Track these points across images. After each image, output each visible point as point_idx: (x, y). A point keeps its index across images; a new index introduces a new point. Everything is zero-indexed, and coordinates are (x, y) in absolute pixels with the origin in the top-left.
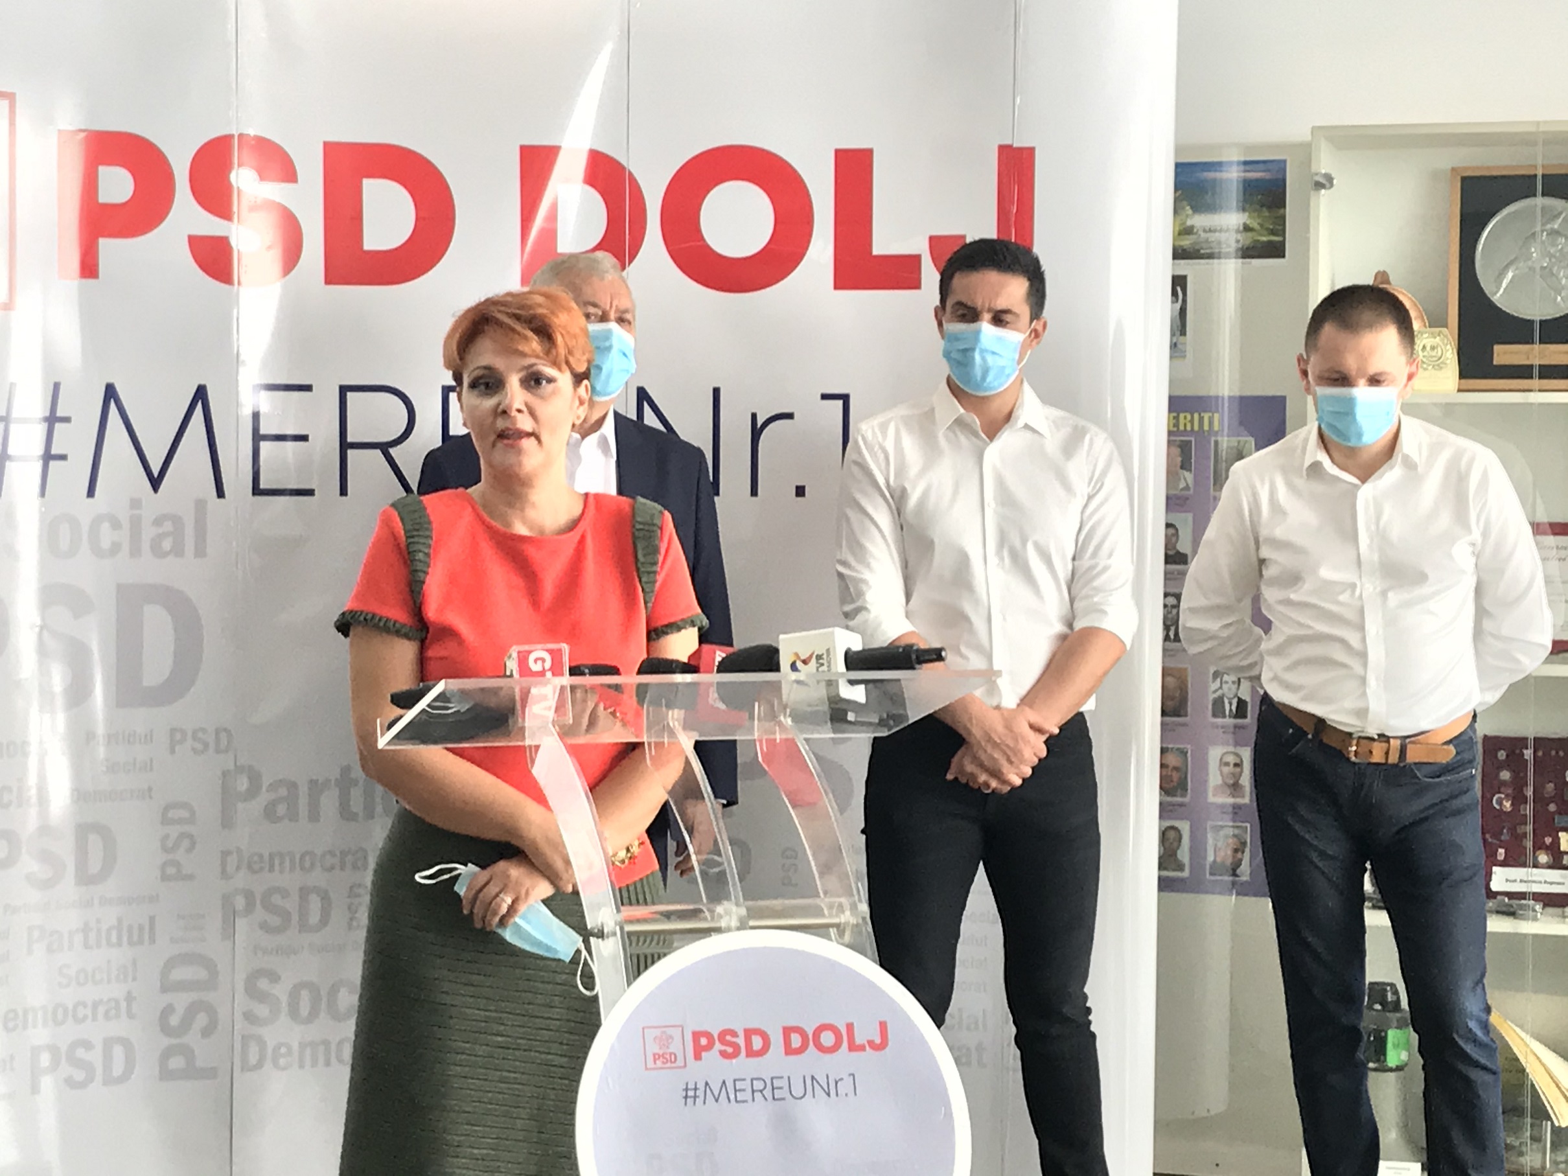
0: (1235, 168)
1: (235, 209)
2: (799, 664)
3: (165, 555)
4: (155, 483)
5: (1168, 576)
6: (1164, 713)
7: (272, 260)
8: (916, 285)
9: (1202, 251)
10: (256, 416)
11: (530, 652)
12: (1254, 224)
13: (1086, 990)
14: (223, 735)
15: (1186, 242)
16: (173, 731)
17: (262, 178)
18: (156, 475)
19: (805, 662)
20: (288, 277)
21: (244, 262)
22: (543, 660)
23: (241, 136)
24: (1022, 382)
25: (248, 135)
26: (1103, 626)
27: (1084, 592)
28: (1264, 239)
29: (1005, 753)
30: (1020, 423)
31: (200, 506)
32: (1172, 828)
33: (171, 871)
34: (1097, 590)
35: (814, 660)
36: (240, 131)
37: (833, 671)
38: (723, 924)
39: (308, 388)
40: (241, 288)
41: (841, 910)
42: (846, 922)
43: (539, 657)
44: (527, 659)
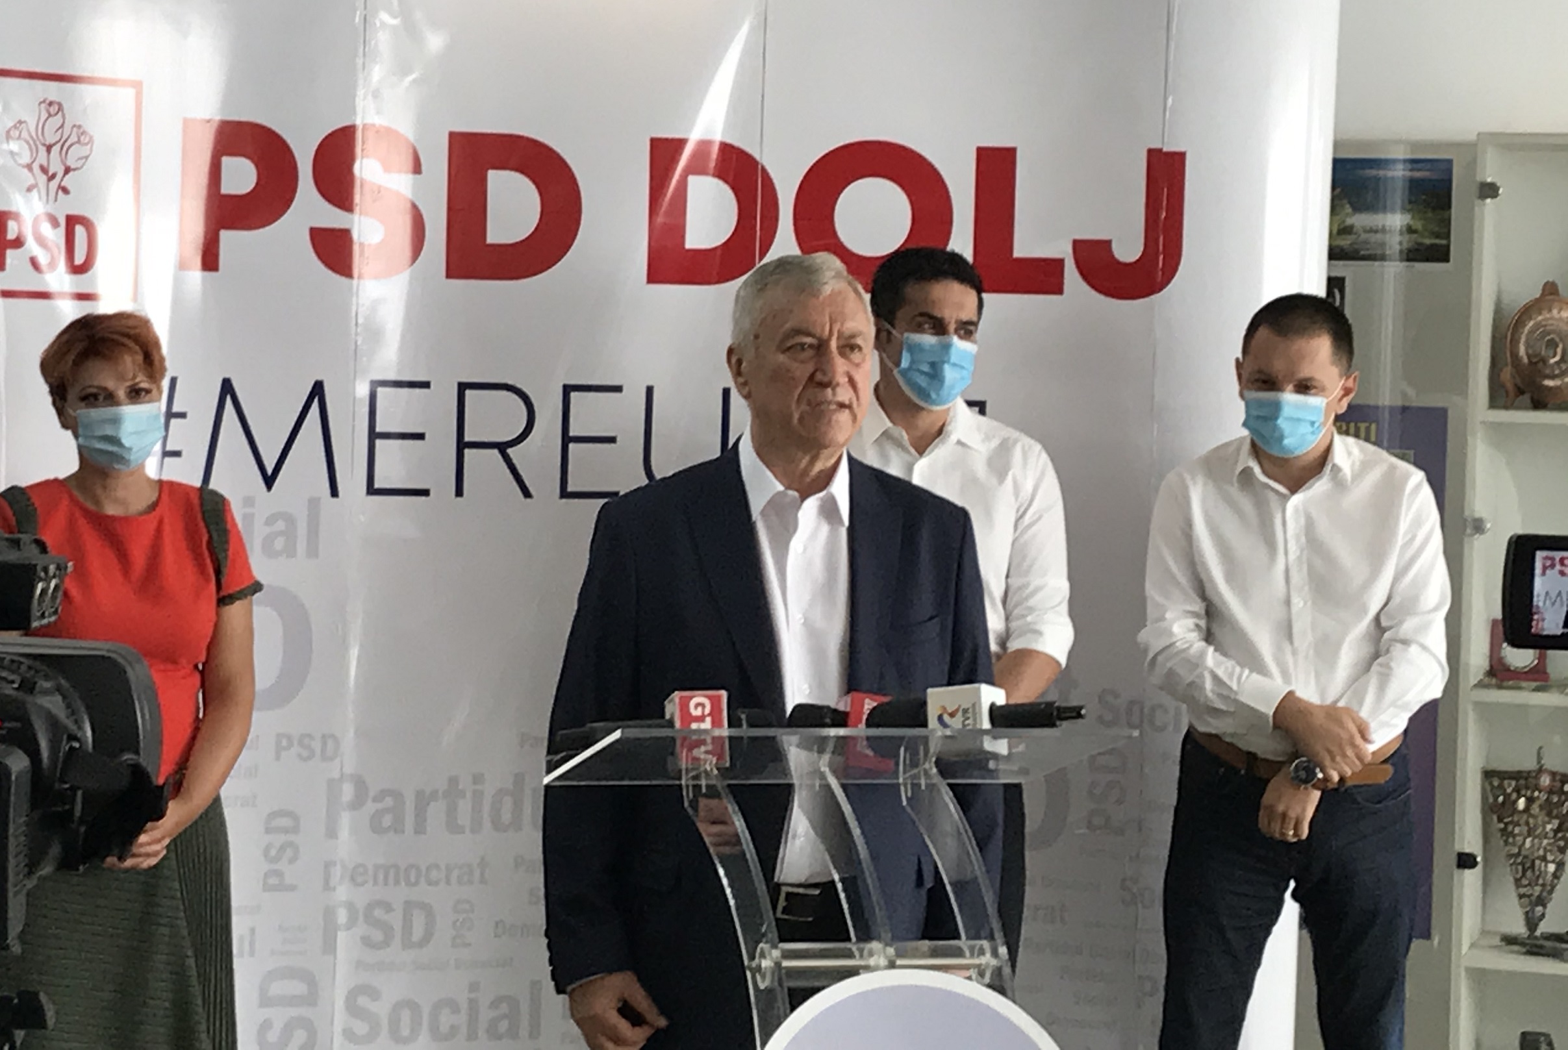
0: (1400, 166)
1: (357, 200)
2: (946, 718)
3: (276, 554)
4: (269, 481)
8: (1058, 290)
9: (1362, 253)
10: (373, 412)
11: (691, 698)
12: (1418, 225)
14: (330, 743)
15: (1345, 242)
16: (279, 736)
17: (388, 168)
18: (270, 471)
19: (952, 715)
20: (413, 267)
21: (366, 252)
22: (703, 705)
23: (365, 126)
25: (373, 125)
26: (1039, 647)
27: (1017, 612)
28: (1428, 241)
31: (314, 504)
33: (273, 881)
34: (1031, 609)
35: (960, 714)
36: (365, 122)
37: (978, 726)
38: (872, 962)
39: (426, 385)
40: (362, 282)
41: (982, 952)
42: (987, 963)
43: (699, 702)
44: (688, 706)
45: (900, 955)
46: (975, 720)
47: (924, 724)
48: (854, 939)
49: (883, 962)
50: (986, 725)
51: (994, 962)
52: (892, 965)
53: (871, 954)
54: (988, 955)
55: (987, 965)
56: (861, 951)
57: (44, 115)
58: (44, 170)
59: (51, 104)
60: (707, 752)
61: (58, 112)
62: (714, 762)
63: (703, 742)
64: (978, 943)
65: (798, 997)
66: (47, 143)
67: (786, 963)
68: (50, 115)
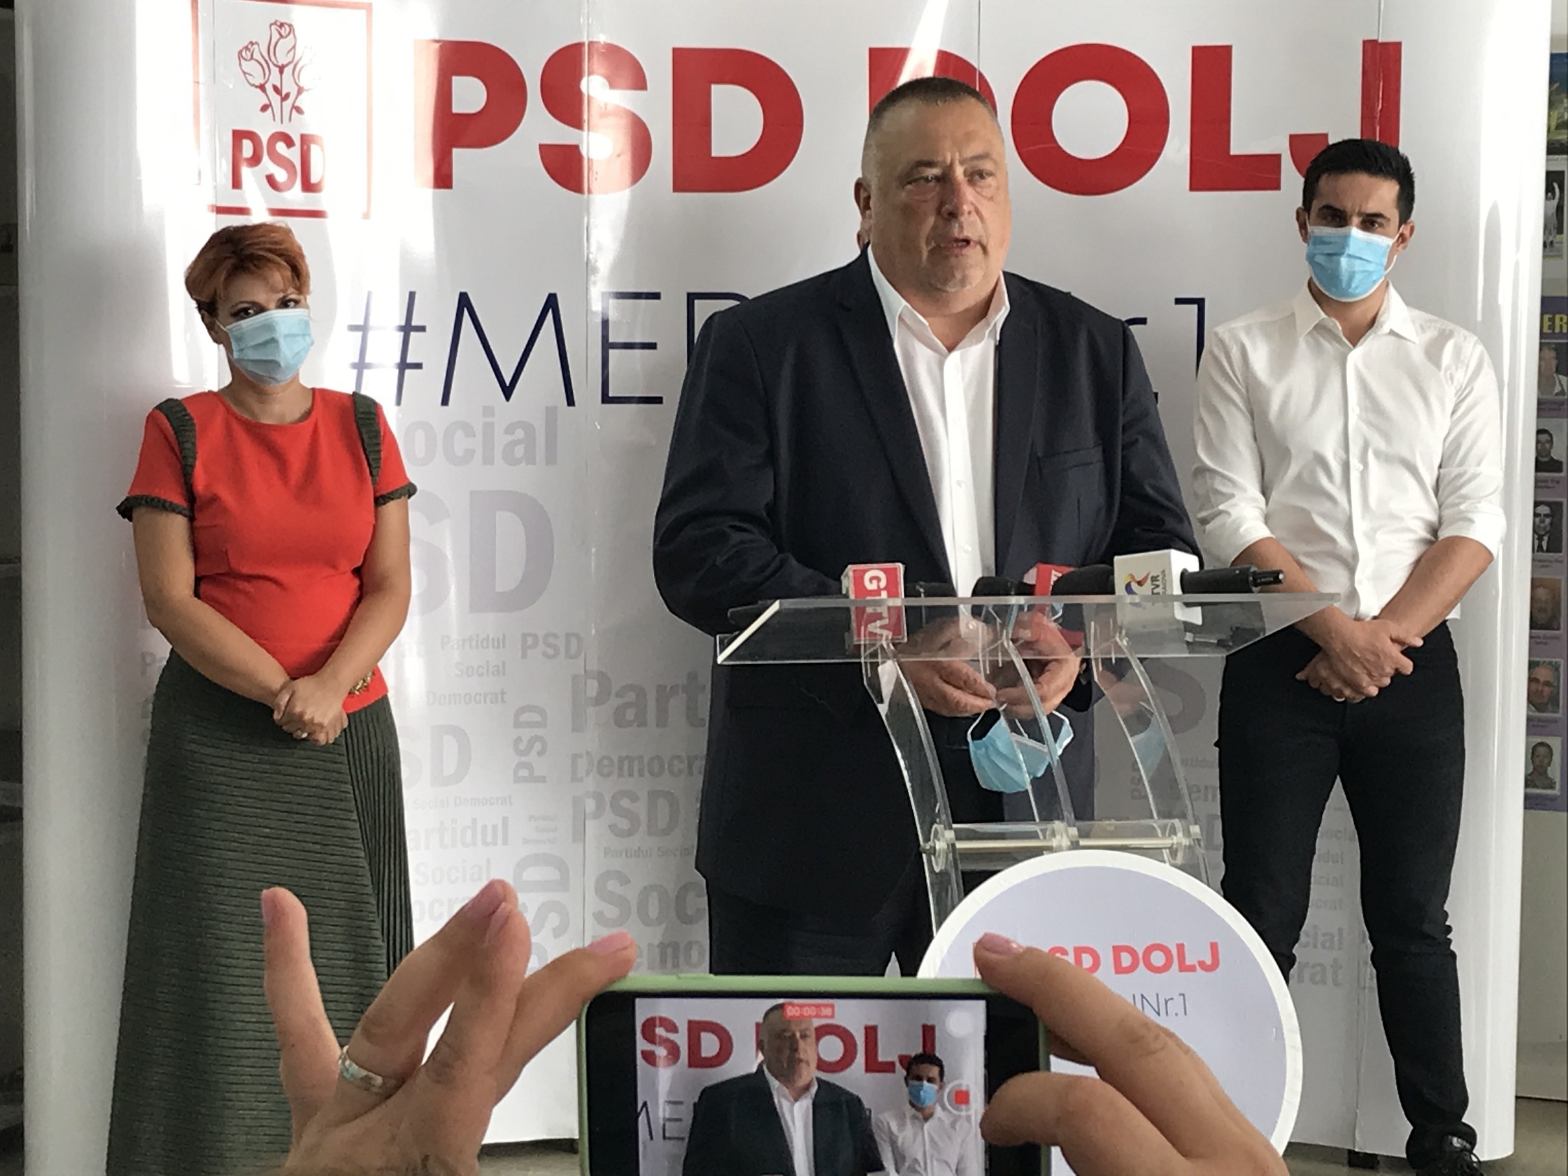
1: (585, 117)
2: (1134, 586)
3: (517, 462)
4: (507, 391)
5: (1539, 484)
6: (1533, 625)
7: (623, 165)
8: (1275, 185)
10: (605, 323)
11: (865, 571)
13: (1446, 908)
14: (574, 641)
16: (524, 636)
17: (612, 85)
18: (508, 383)
19: (1140, 583)
20: (637, 185)
21: (595, 168)
22: (878, 579)
23: (591, 44)
24: (1387, 285)
25: (599, 42)
26: (1471, 535)
27: (1449, 500)
29: (1365, 668)
30: (1386, 329)
31: (551, 414)
32: (1542, 744)
33: (524, 773)
34: (1465, 498)
35: (1149, 581)
36: (591, 39)
37: (1168, 593)
38: (1054, 843)
39: (656, 296)
40: (591, 196)
41: (1173, 832)
42: (1178, 843)
43: (874, 576)
44: (862, 578)
45: (1084, 834)
46: (1164, 588)
47: (1113, 592)
48: (1037, 820)
49: (1066, 842)
50: (1177, 590)
51: (1186, 842)
52: (1075, 846)
53: (1053, 835)
54: (1180, 834)
55: (1179, 844)
56: (1044, 831)
57: (276, 36)
58: (277, 90)
59: (282, 25)
60: (882, 627)
61: (289, 33)
62: (890, 637)
63: (880, 617)
64: (1169, 822)
65: (972, 880)
66: (280, 64)
67: (960, 845)
68: (281, 36)
